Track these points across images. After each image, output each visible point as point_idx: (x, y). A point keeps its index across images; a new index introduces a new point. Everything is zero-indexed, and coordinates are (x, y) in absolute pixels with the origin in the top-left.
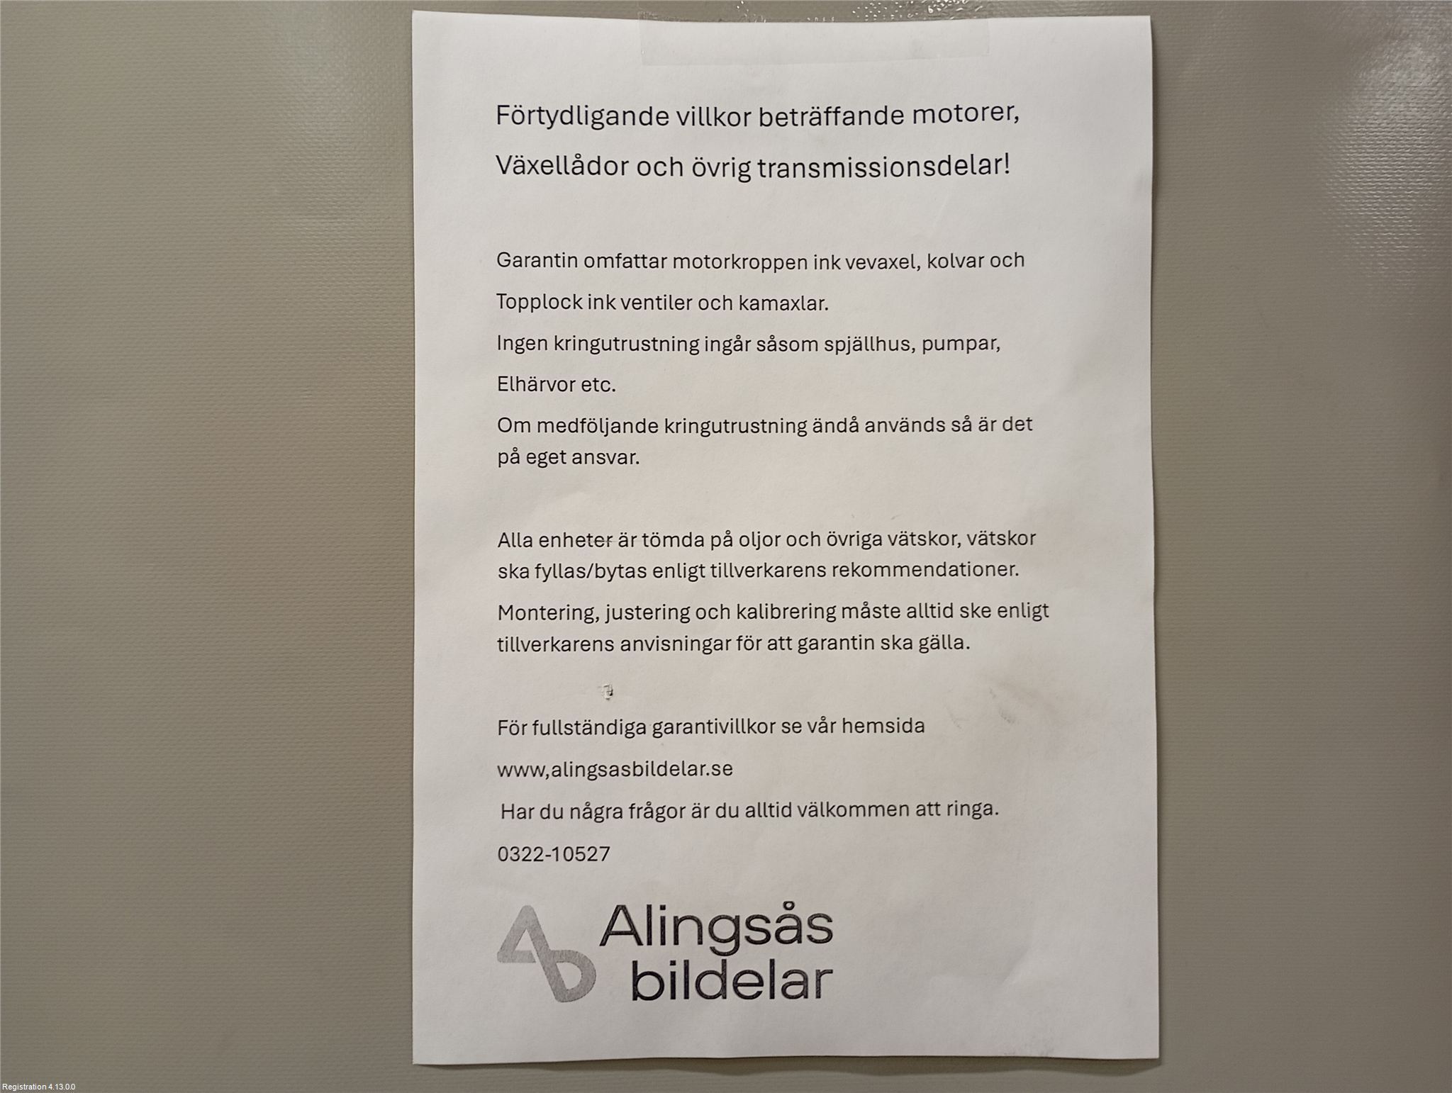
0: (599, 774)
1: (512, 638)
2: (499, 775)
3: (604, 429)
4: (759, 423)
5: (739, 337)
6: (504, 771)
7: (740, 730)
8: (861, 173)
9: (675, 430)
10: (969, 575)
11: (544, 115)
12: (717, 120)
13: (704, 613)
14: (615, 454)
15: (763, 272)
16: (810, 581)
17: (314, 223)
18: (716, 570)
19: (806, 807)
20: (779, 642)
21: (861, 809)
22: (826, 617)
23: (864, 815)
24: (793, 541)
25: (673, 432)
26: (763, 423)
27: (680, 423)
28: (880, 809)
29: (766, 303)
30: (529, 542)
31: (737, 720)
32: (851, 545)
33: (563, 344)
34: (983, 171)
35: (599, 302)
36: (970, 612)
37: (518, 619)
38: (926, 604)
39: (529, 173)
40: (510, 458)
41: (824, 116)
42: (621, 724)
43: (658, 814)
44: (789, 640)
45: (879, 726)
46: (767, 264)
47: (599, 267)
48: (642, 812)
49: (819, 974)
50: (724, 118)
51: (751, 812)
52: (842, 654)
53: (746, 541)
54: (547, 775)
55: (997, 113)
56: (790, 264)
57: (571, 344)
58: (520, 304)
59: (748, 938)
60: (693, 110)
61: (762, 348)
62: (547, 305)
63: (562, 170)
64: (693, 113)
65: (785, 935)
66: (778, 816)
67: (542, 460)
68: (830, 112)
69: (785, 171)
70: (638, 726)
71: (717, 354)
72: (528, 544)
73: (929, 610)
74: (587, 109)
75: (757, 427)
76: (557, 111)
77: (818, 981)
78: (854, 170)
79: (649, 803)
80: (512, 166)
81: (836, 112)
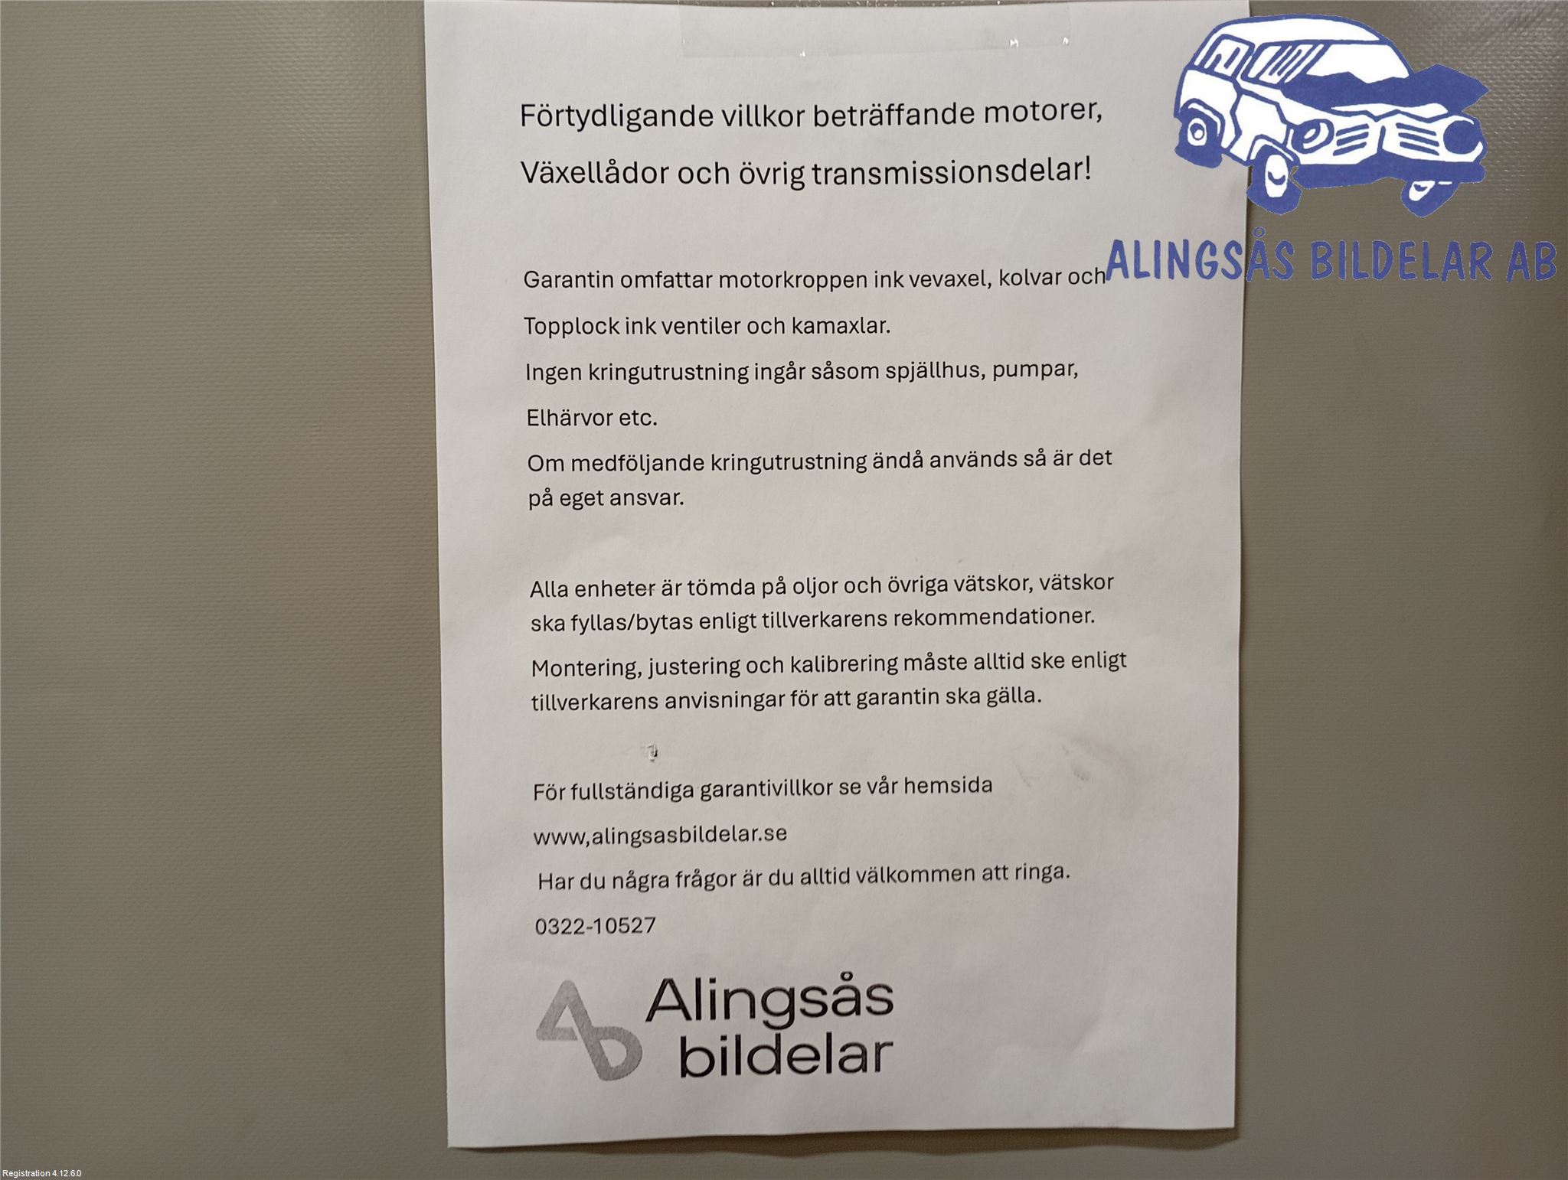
0: (644, 841)
1: (547, 696)
2: (536, 843)
3: (645, 466)
4: (815, 458)
5: (792, 363)
6: (541, 839)
7: (795, 791)
8: (927, 179)
9: (722, 468)
10: (1041, 622)
11: (574, 115)
12: (768, 121)
13: (754, 667)
14: (657, 494)
15: (818, 290)
16: (871, 630)
17: (319, 238)
18: (769, 620)
19: (865, 873)
20: (836, 698)
21: (924, 875)
22: (887, 669)
23: (927, 880)
24: (851, 587)
25: (720, 469)
26: (819, 458)
27: (728, 459)
28: (944, 874)
29: (822, 326)
30: (564, 592)
31: (791, 781)
32: (914, 590)
33: (599, 373)
34: (1061, 176)
35: (637, 326)
36: (1043, 662)
37: (554, 675)
38: (995, 654)
39: (558, 182)
40: (542, 499)
41: (885, 115)
42: (667, 788)
43: (706, 882)
44: (847, 694)
45: (943, 786)
46: (822, 281)
47: (637, 286)
48: (690, 881)
49: (879, 1047)
50: (775, 118)
51: (807, 879)
52: (905, 709)
53: (800, 588)
54: (588, 843)
55: (1078, 111)
56: (848, 281)
57: (607, 373)
58: (551, 329)
59: (803, 1012)
60: (741, 109)
61: (817, 376)
62: (581, 330)
63: (594, 177)
64: (740, 112)
65: (843, 1007)
66: (835, 882)
67: (577, 501)
68: (893, 110)
69: (842, 177)
70: (685, 788)
71: (768, 383)
72: (562, 593)
73: (998, 661)
74: (621, 108)
75: (812, 463)
76: (588, 111)
77: (878, 1053)
78: (919, 176)
79: (697, 871)
80: (538, 173)
81: (899, 110)
